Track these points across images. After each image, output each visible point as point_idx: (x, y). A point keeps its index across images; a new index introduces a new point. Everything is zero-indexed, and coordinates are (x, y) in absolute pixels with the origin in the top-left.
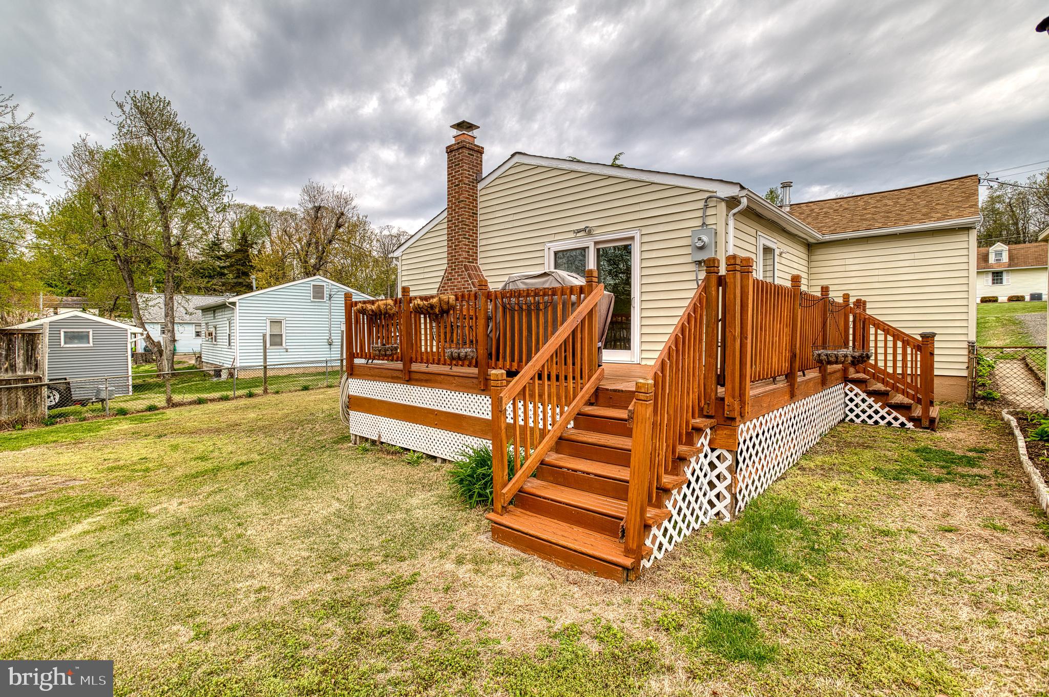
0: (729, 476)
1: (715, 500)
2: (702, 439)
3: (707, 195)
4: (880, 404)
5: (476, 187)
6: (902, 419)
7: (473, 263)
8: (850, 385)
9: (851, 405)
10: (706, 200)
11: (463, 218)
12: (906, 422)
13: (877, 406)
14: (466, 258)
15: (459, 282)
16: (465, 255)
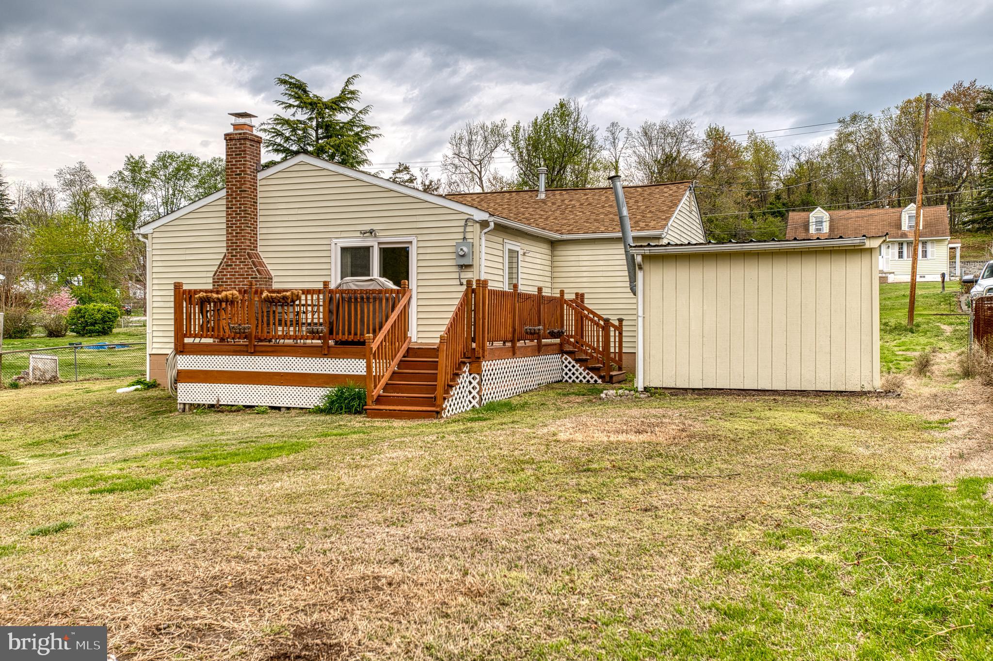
0: (478, 387)
1: (472, 400)
2: (465, 368)
3: (467, 217)
4: (583, 368)
5: (256, 176)
6: (596, 378)
7: (254, 250)
8: (565, 356)
9: (566, 370)
10: (467, 220)
11: (246, 207)
12: (597, 379)
13: (581, 370)
14: (249, 246)
15: (242, 269)
16: (248, 243)
